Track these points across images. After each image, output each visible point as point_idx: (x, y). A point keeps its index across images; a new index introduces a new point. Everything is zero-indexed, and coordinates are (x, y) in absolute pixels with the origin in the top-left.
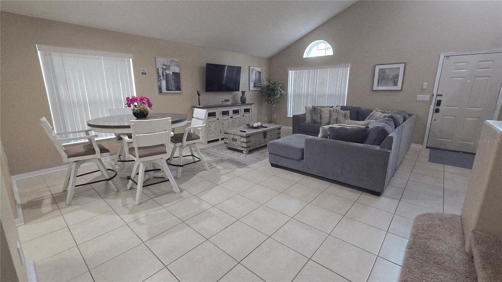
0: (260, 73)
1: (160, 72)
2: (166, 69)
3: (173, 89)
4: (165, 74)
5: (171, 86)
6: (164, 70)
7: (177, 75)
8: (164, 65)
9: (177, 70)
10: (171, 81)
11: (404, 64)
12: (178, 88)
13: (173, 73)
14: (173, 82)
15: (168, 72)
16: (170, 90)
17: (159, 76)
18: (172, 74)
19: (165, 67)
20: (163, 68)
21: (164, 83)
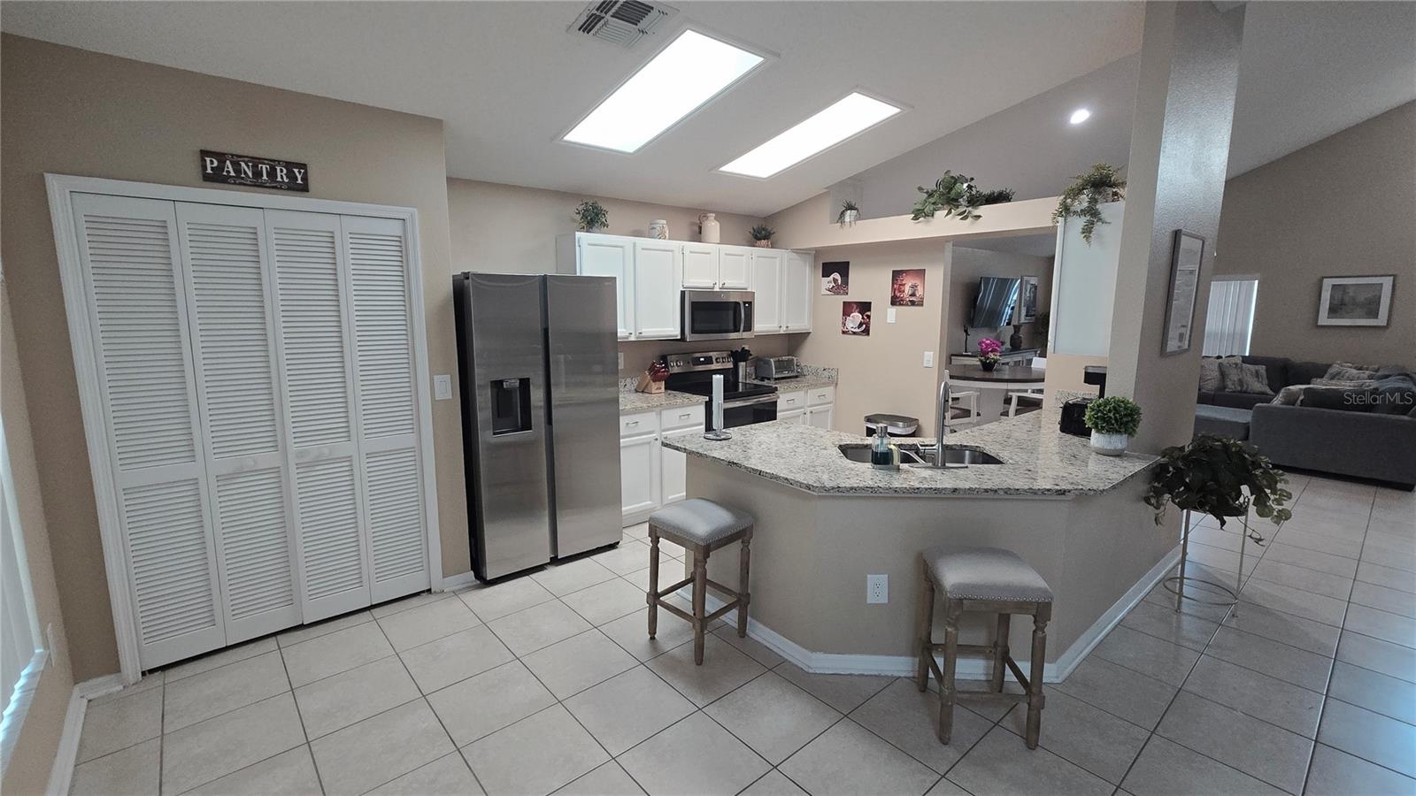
0: (1036, 287)
11: (1392, 278)
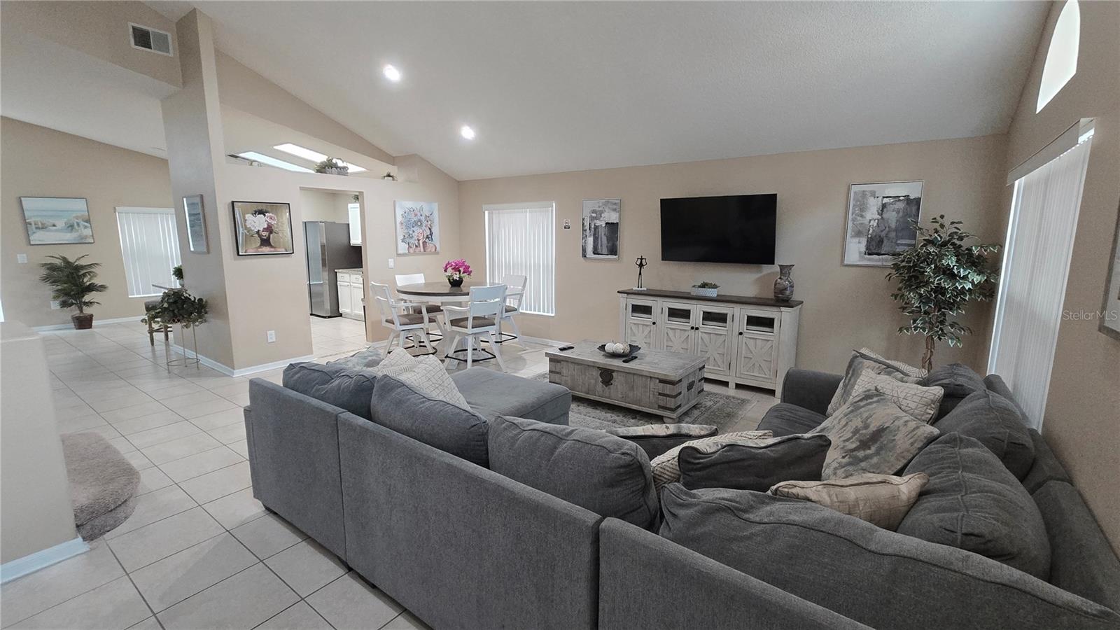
1: (585, 224)
2: (595, 218)
3: (605, 251)
4: (593, 226)
5: (601, 246)
6: (592, 219)
7: (613, 227)
8: (594, 212)
9: (613, 218)
10: (601, 238)
12: (613, 251)
13: (607, 223)
14: (604, 239)
15: (598, 223)
16: (599, 254)
17: (584, 230)
18: (604, 225)
19: (594, 215)
20: (591, 217)
21: (590, 240)
